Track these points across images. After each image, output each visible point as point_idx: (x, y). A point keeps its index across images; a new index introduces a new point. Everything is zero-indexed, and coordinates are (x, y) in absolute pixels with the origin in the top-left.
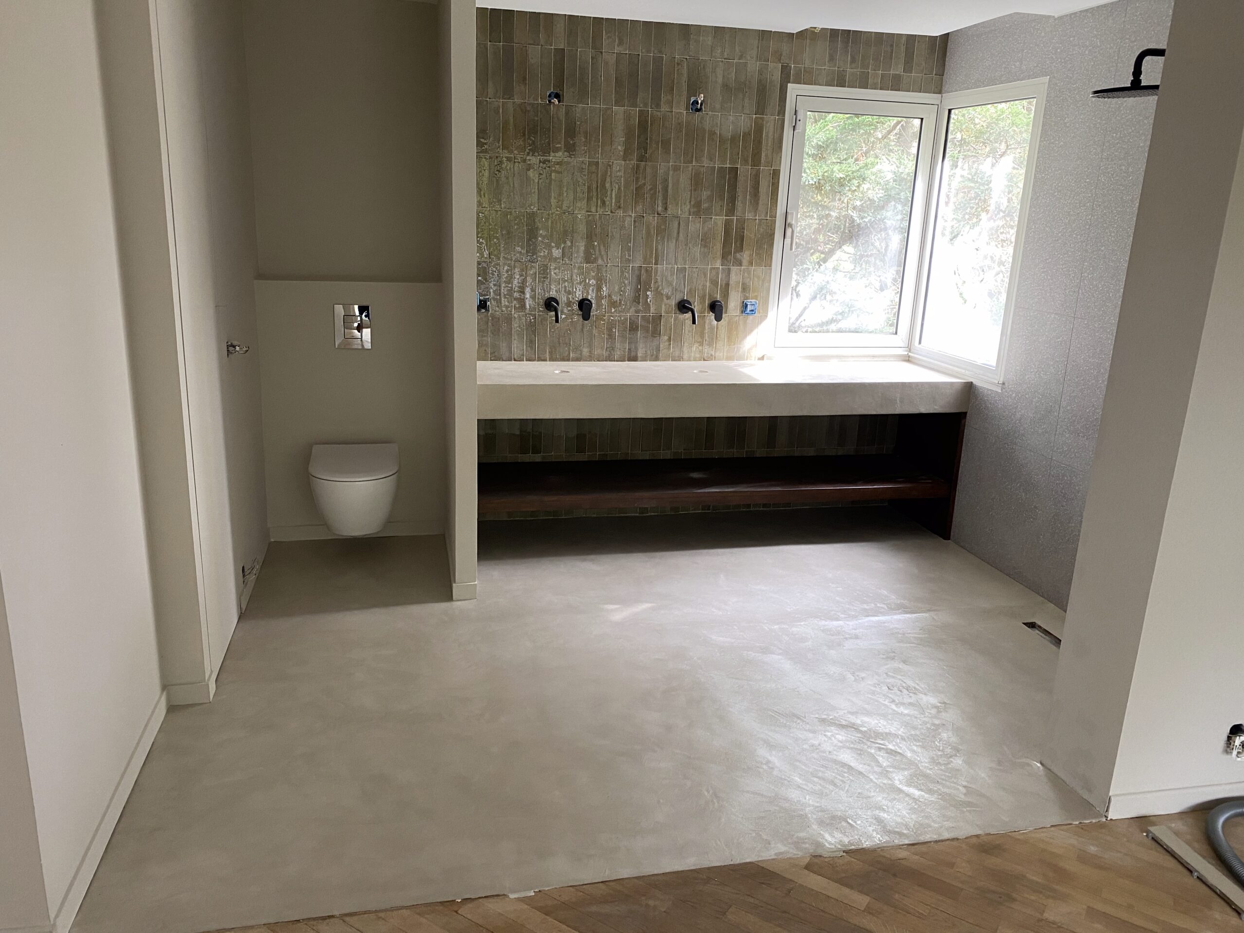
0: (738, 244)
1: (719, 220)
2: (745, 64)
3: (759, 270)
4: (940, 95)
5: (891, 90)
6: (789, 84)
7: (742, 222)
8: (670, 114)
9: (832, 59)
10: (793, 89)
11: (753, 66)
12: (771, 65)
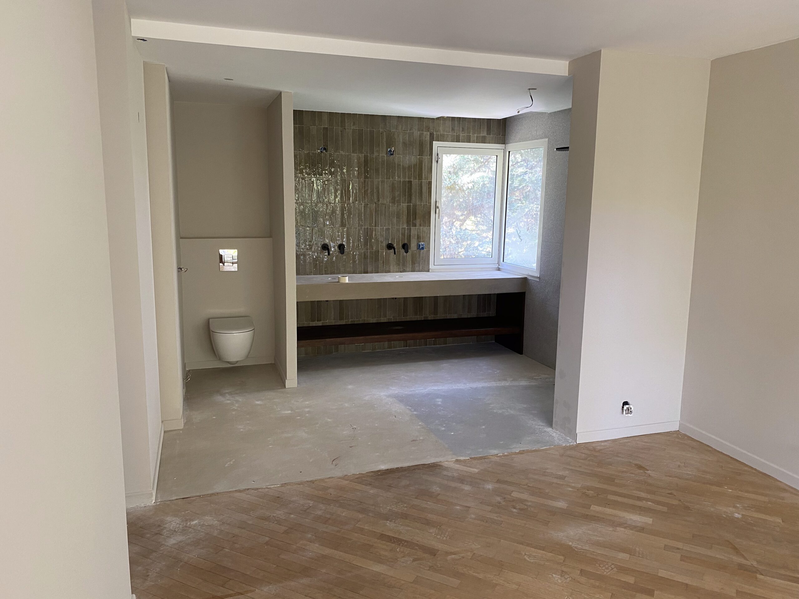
0: (414, 216)
1: (404, 205)
2: (413, 133)
3: (425, 229)
4: (505, 145)
5: (481, 143)
6: (434, 142)
7: (415, 206)
8: (378, 156)
9: (453, 129)
10: (435, 144)
11: (416, 133)
12: (425, 133)
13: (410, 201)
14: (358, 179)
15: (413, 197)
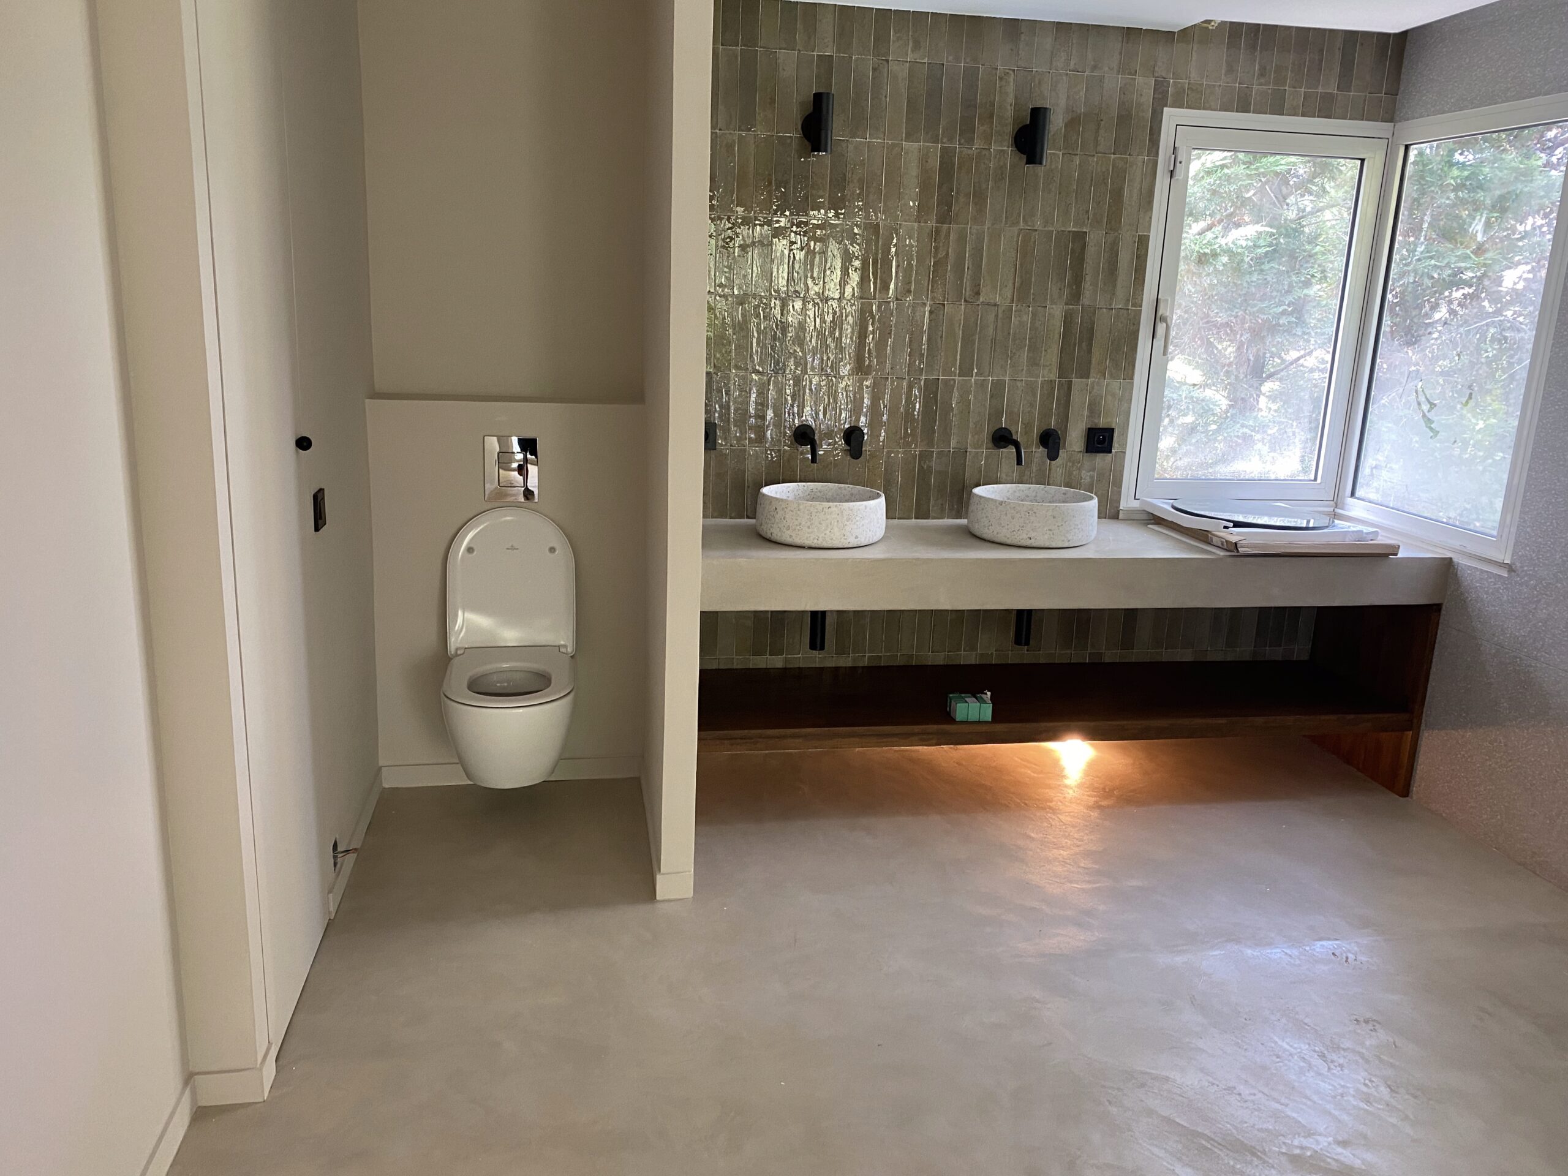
0: (1084, 344)
1: (1056, 311)
3: (1116, 384)
4: (1392, 124)
5: (1318, 117)
6: (1165, 109)
7: (1093, 310)
8: (987, 152)
10: (1171, 116)
12: (1140, 79)
13: (1075, 296)
14: (916, 225)
15: (1087, 285)
